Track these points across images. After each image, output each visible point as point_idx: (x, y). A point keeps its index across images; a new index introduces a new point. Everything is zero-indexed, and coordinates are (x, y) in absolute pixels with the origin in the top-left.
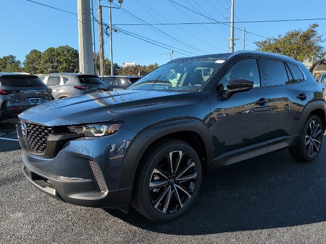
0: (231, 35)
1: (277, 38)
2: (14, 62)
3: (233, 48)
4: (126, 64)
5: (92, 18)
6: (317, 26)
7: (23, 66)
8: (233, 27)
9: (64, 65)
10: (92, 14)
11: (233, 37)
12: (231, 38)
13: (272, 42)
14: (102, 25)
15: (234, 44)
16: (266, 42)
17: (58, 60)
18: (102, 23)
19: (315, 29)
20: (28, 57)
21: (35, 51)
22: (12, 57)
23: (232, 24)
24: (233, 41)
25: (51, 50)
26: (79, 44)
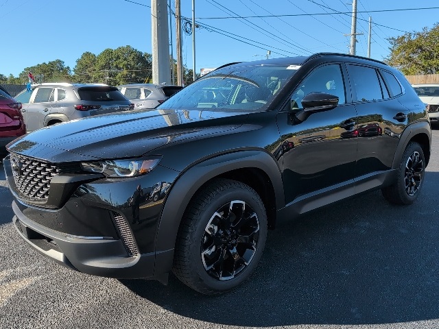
0: (352, 27)
1: (421, 31)
2: (62, 69)
3: (354, 46)
4: (205, 70)
5: (169, 11)
7: (73, 73)
8: (356, 18)
9: (125, 72)
10: (170, 7)
11: (355, 32)
12: (352, 32)
13: (413, 38)
14: (180, 20)
15: (355, 41)
16: (403, 37)
17: (117, 66)
18: (180, 16)
20: (78, 61)
21: (87, 54)
22: (59, 61)
23: (353, 15)
24: (355, 35)
25: (108, 52)
26: (153, 44)
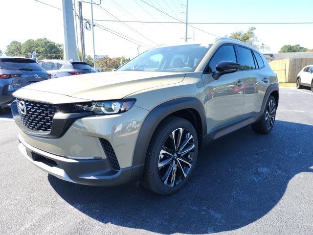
6: (255, 29)
10: (75, 11)
14: (82, 20)
19: (253, 31)
21: (15, 42)
25: (30, 42)
